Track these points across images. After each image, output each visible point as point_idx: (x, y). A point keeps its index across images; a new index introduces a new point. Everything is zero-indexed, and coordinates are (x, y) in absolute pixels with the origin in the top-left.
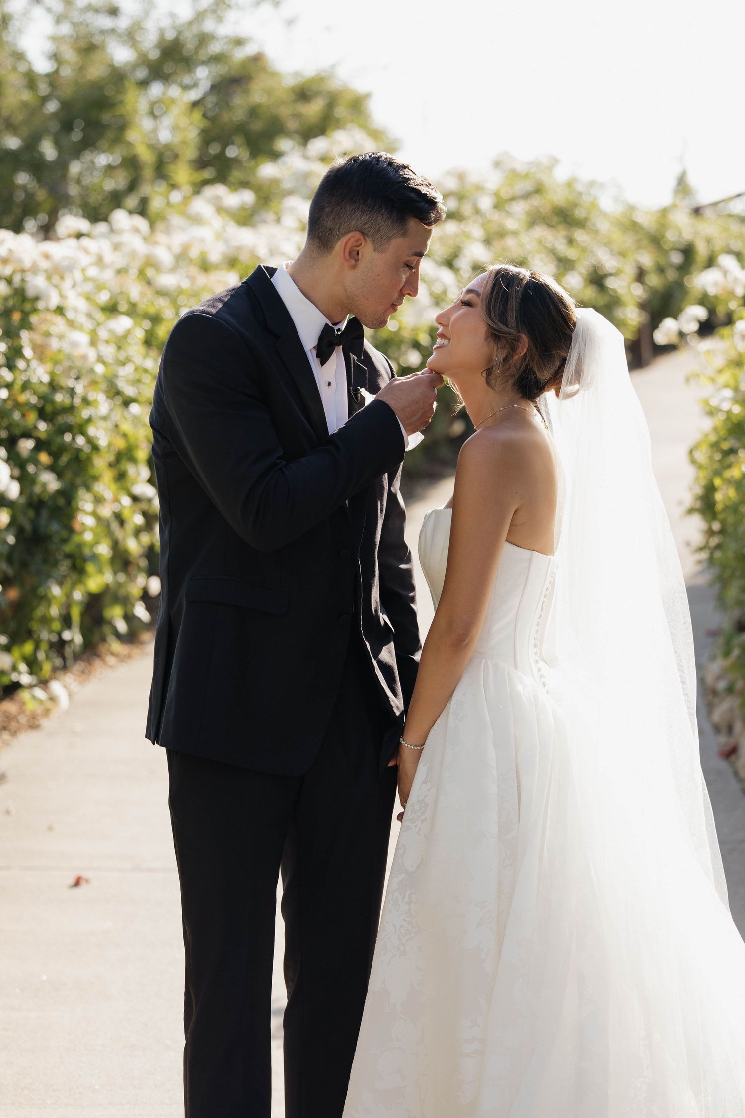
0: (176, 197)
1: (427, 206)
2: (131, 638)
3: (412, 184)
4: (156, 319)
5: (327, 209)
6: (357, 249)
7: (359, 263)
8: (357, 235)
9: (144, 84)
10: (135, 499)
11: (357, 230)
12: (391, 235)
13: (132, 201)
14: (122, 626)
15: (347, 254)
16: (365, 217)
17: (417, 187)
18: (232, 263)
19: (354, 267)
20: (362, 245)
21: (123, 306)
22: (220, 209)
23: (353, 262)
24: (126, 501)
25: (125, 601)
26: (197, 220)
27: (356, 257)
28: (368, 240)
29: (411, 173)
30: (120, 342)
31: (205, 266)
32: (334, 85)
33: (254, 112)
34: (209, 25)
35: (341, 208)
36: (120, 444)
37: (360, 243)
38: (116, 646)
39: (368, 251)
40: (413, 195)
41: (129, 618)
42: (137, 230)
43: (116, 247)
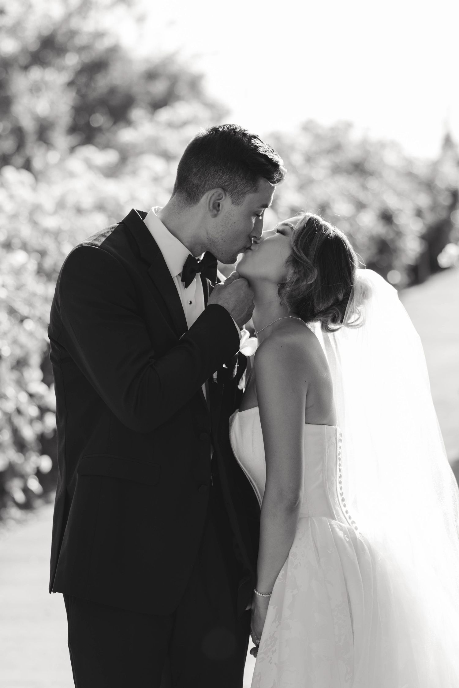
0: (53, 157)
1: (273, 168)
2: (27, 506)
3: (261, 150)
4: (43, 253)
5: (194, 170)
6: (219, 201)
7: (219, 212)
8: (220, 191)
9: (26, 68)
10: (31, 396)
11: (219, 187)
12: (245, 191)
13: (19, 160)
14: (20, 497)
15: (211, 205)
16: (226, 177)
17: (265, 153)
18: (100, 207)
19: (215, 216)
20: (223, 199)
21: (17, 244)
22: (90, 165)
23: (215, 212)
24: (23, 397)
25: (23, 477)
26: (72, 175)
27: (217, 208)
28: (227, 194)
29: (259, 142)
30: (18, 272)
31: (79, 211)
32: (174, 69)
33: (112, 91)
34: (75, 23)
35: (206, 170)
36: (19, 353)
37: (221, 197)
38: (14, 512)
39: (227, 204)
40: (263, 160)
41: (26, 490)
43: (11, 197)
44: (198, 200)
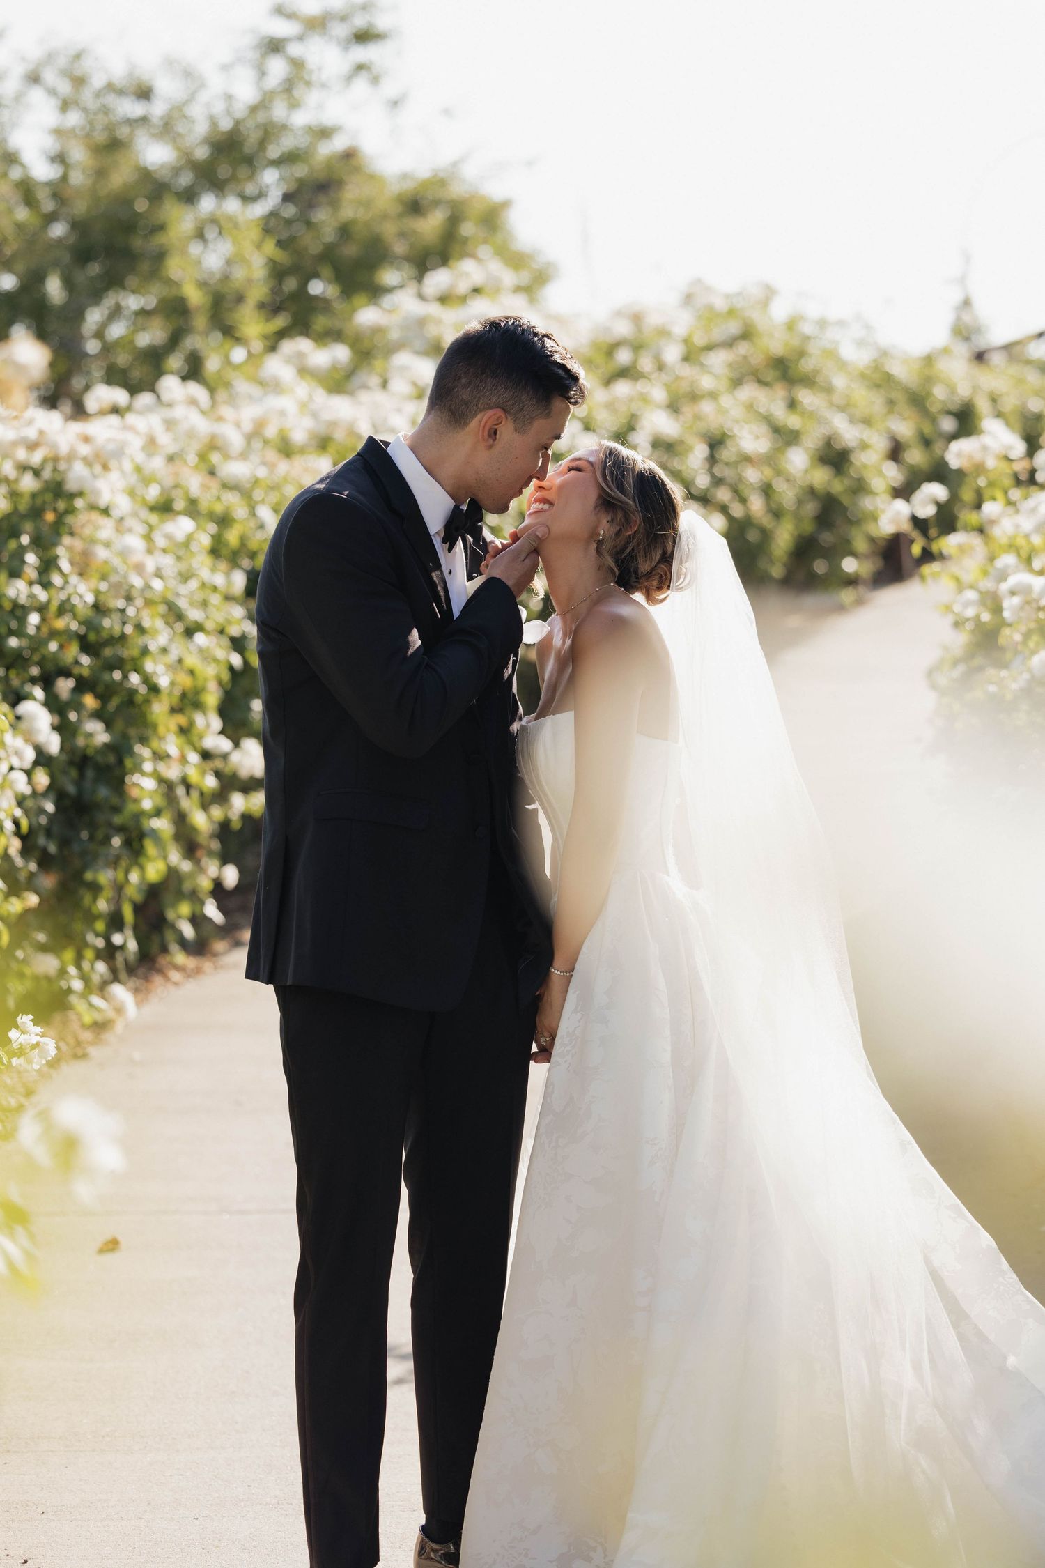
0: (238, 355)
1: (572, 382)
2: (199, 948)
3: (556, 357)
4: (224, 521)
5: (463, 380)
6: (496, 427)
7: (495, 442)
8: (499, 412)
9: (190, 195)
10: (206, 755)
11: (498, 407)
12: (534, 415)
13: (175, 362)
14: (188, 931)
15: (486, 433)
16: (508, 393)
17: (563, 361)
18: (323, 443)
19: (491, 447)
20: (503, 423)
21: (179, 505)
22: (304, 371)
23: (491, 441)
24: (194, 758)
25: (195, 897)
26: (272, 386)
27: (493, 436)
28: (509, 418)
29: (554, 344)
30: (182, 548)
31: (286, 449)
32: (458, 190)
33: (346, 230)
34: (279, 112)
35: (481, 382)
36: (185, 681)
37: (500, 421)
38: (180, 958)
39: (507, 431)
41: (198, 920)
42: (193, 402)
43: (170, 424)
44: (467, 424)
